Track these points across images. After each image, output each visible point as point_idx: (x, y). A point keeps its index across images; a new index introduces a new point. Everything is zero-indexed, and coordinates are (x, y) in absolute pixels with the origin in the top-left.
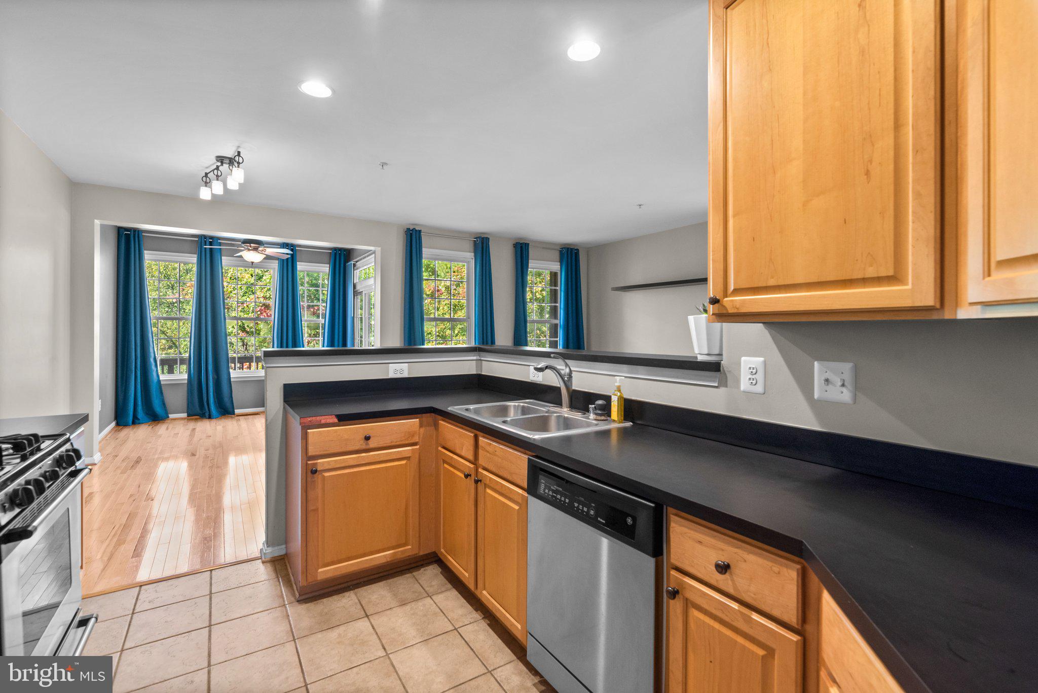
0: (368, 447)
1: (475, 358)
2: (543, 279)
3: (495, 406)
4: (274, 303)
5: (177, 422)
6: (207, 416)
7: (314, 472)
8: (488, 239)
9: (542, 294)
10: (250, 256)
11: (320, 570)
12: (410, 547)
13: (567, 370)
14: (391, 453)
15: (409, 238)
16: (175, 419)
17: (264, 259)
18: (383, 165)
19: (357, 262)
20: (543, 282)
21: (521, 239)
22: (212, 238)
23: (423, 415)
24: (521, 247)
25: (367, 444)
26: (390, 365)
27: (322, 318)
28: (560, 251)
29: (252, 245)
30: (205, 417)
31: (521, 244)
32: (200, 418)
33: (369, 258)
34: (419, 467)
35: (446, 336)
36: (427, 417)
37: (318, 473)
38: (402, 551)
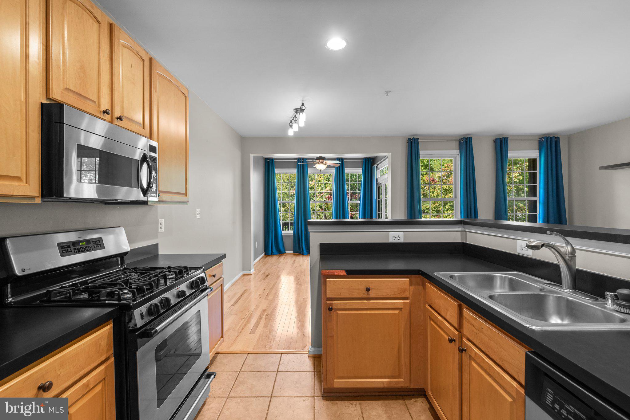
0: (368, 296)
1: (460, 229)
2: (520, 167)
3: (480, 275)
4: (334, 192)
5: (289, 256)
6: (302, 254)
7: (331, 310)
8: (471, 139)
9: (519, 179)
10: (320, 167)
11: (335, 380)
12: (402, 380)
13: (569, 249)
14: (386, 303)
15: (410, 144)
16: (288, 254)
17: (327, 168)
18: (387, 92)
19: (378, 165)
20: (519, 169)
21: (500, 135)
22: (303, 159)
23: (413, 276)
24: (501, 141)
25: (368, 294)
26: (390, 233)
27: (359, 200)
28: (539, 140)
29: (320, 160)
30: (301, 254)
31: (500, 139)
32: (299, 254)
33: (385, 161)
34: (410, 318)
35: (439, 211)
36: (417, 279)
37: (333, 310)
38: (396, 382)
